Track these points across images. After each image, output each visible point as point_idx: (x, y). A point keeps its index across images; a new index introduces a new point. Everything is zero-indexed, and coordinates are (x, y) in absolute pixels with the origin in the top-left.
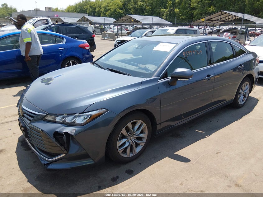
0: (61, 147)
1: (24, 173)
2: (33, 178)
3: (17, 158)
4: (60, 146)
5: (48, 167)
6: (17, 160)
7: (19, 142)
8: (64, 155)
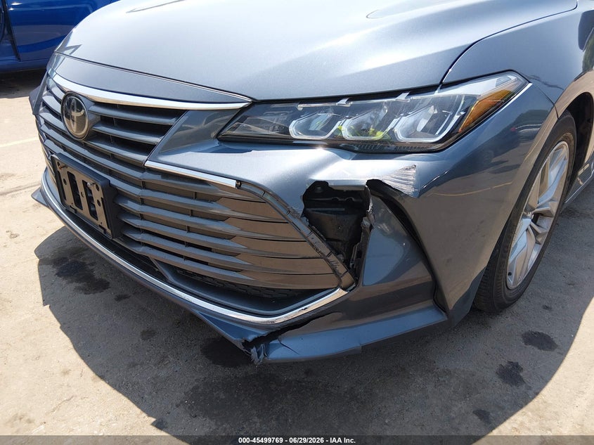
0: (333, 258)
1: (118, 386)
2: (177, 406)
3: (59, 325)
4: (326, 251)
5: (267, 352)
6: (61, 333)
7: (43, 262)
8: (339, 293)
